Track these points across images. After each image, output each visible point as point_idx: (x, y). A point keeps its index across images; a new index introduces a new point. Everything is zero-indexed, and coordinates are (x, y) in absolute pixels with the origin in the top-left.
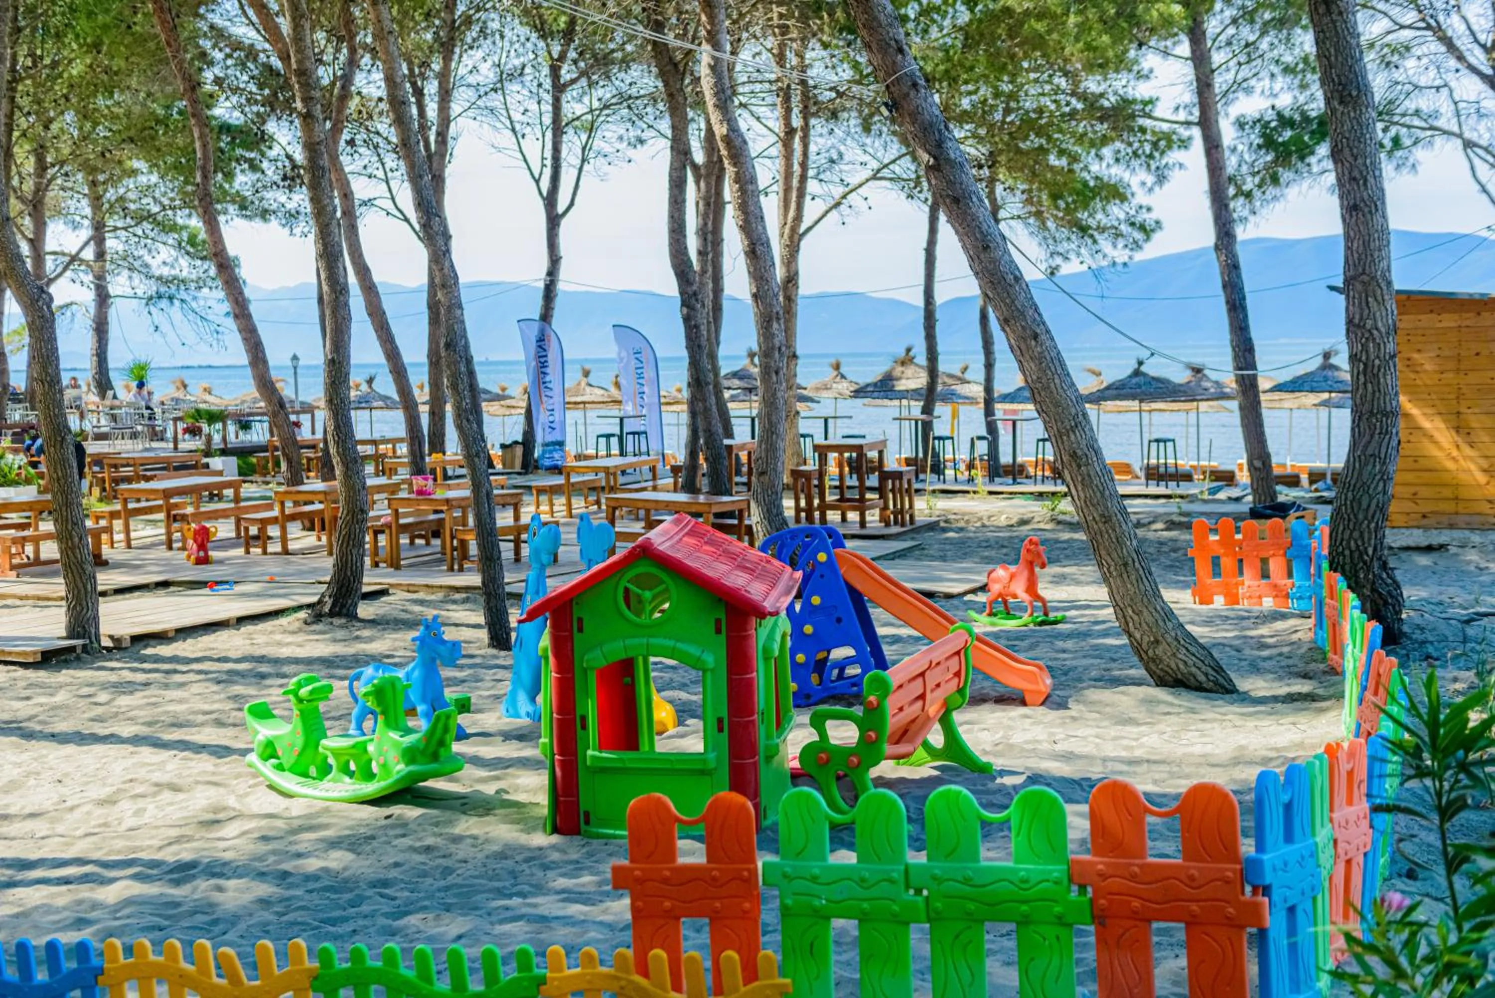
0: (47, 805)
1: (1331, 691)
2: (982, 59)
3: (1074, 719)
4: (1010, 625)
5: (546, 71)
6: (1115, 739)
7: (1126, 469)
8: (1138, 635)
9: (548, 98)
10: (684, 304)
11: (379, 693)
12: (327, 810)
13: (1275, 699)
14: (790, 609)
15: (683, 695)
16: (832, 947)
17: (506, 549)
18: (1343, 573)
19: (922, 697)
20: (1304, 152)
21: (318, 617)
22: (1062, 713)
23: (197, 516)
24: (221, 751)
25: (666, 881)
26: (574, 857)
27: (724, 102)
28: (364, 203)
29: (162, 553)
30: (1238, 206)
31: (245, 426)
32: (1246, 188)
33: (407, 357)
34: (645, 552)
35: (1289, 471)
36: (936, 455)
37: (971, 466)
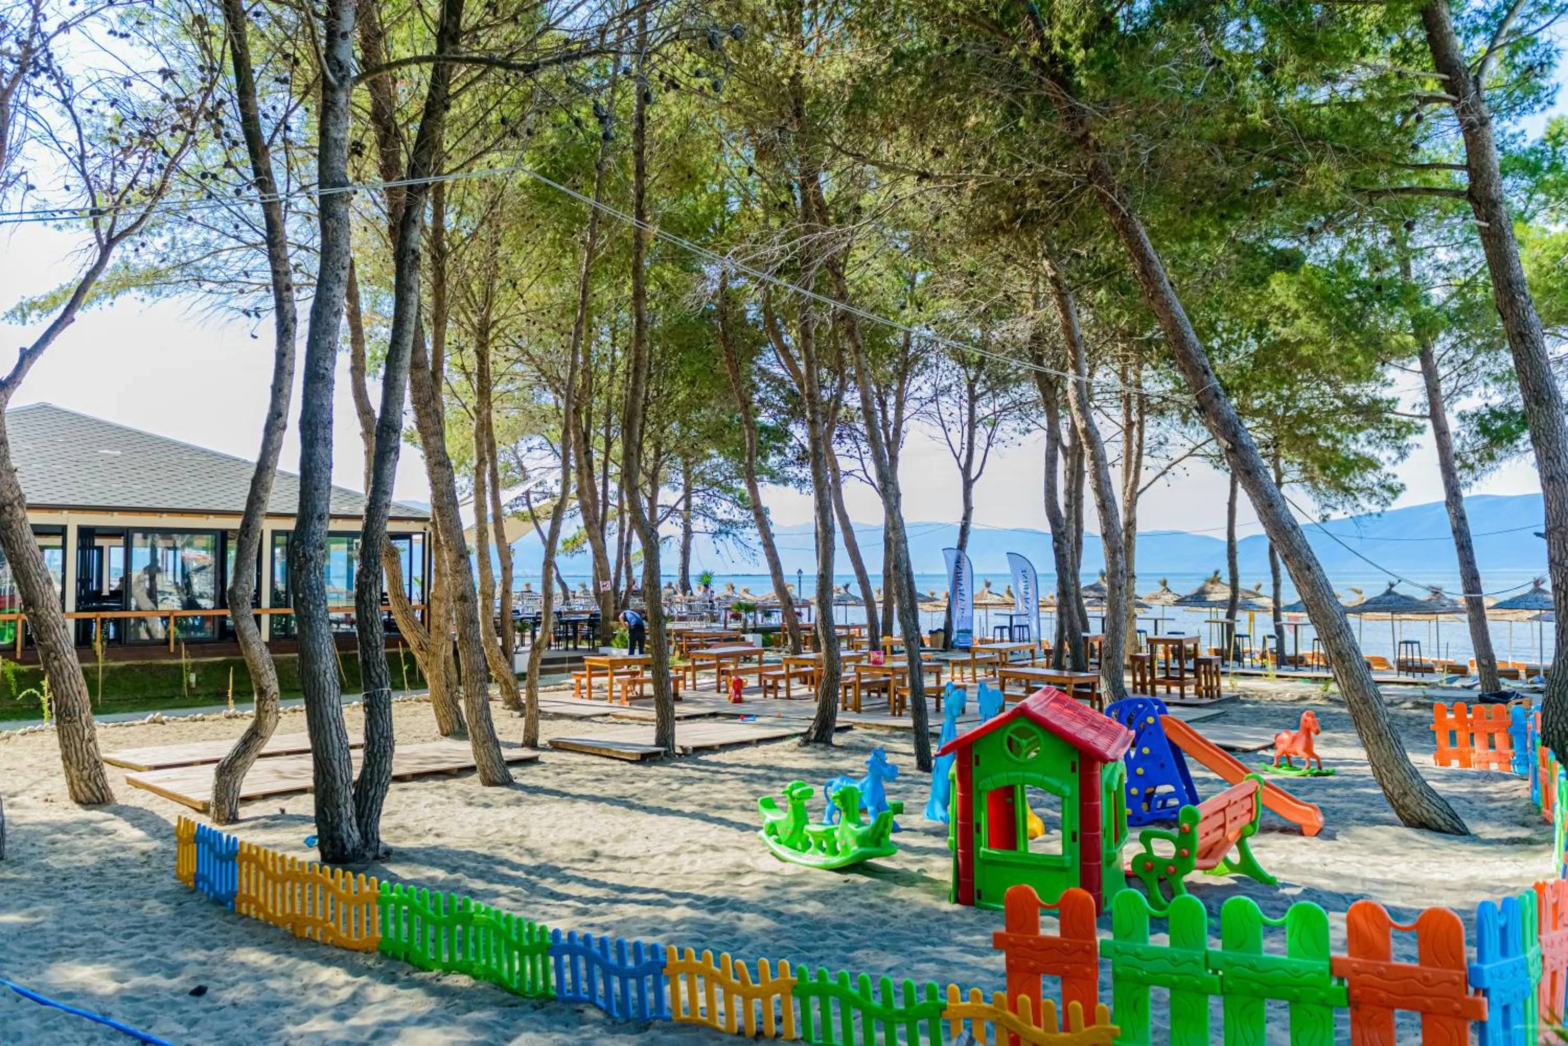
0: (639, 853)
1: (1545, 837)
2: (1268, 374)
3: (1341, 848)
4: (1292, 774)
5: (965, 388)
6: (1373, 865)
7: (1382, 661)
8: (1390, 788)
9: (966, 405)
10: (1055, 540)
11: (843, 797)
12: (807, 873)
13: (1500, 841)
14: (1127, 755)
15: (1050, 812)
16: (1150, 1004)
17: (930, 703)
18: (1553, 748)
19: (1223, 826)
20: (1512, 437)
21: (807, 742)
22: (1331, 842)
23: (737, 672)
24: (743, 827)
25: (1030, 946)
26: (970, 920)
27: (1083, 409)
28: (847, 474)
29: (713, 694)
30: (1462, 475)
31: (768, 614)
32: (1470, 461)
33: (869, 572)
34: (1023, 712)
35: (1510, 667)
36: (1237, 648)
37: (1263, 656)
